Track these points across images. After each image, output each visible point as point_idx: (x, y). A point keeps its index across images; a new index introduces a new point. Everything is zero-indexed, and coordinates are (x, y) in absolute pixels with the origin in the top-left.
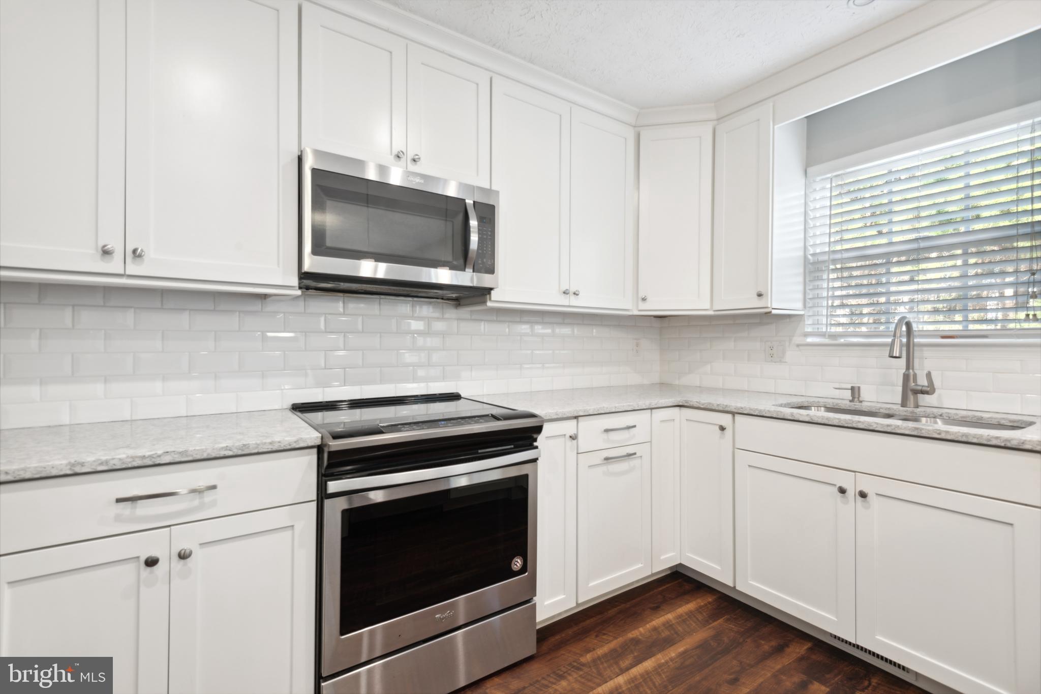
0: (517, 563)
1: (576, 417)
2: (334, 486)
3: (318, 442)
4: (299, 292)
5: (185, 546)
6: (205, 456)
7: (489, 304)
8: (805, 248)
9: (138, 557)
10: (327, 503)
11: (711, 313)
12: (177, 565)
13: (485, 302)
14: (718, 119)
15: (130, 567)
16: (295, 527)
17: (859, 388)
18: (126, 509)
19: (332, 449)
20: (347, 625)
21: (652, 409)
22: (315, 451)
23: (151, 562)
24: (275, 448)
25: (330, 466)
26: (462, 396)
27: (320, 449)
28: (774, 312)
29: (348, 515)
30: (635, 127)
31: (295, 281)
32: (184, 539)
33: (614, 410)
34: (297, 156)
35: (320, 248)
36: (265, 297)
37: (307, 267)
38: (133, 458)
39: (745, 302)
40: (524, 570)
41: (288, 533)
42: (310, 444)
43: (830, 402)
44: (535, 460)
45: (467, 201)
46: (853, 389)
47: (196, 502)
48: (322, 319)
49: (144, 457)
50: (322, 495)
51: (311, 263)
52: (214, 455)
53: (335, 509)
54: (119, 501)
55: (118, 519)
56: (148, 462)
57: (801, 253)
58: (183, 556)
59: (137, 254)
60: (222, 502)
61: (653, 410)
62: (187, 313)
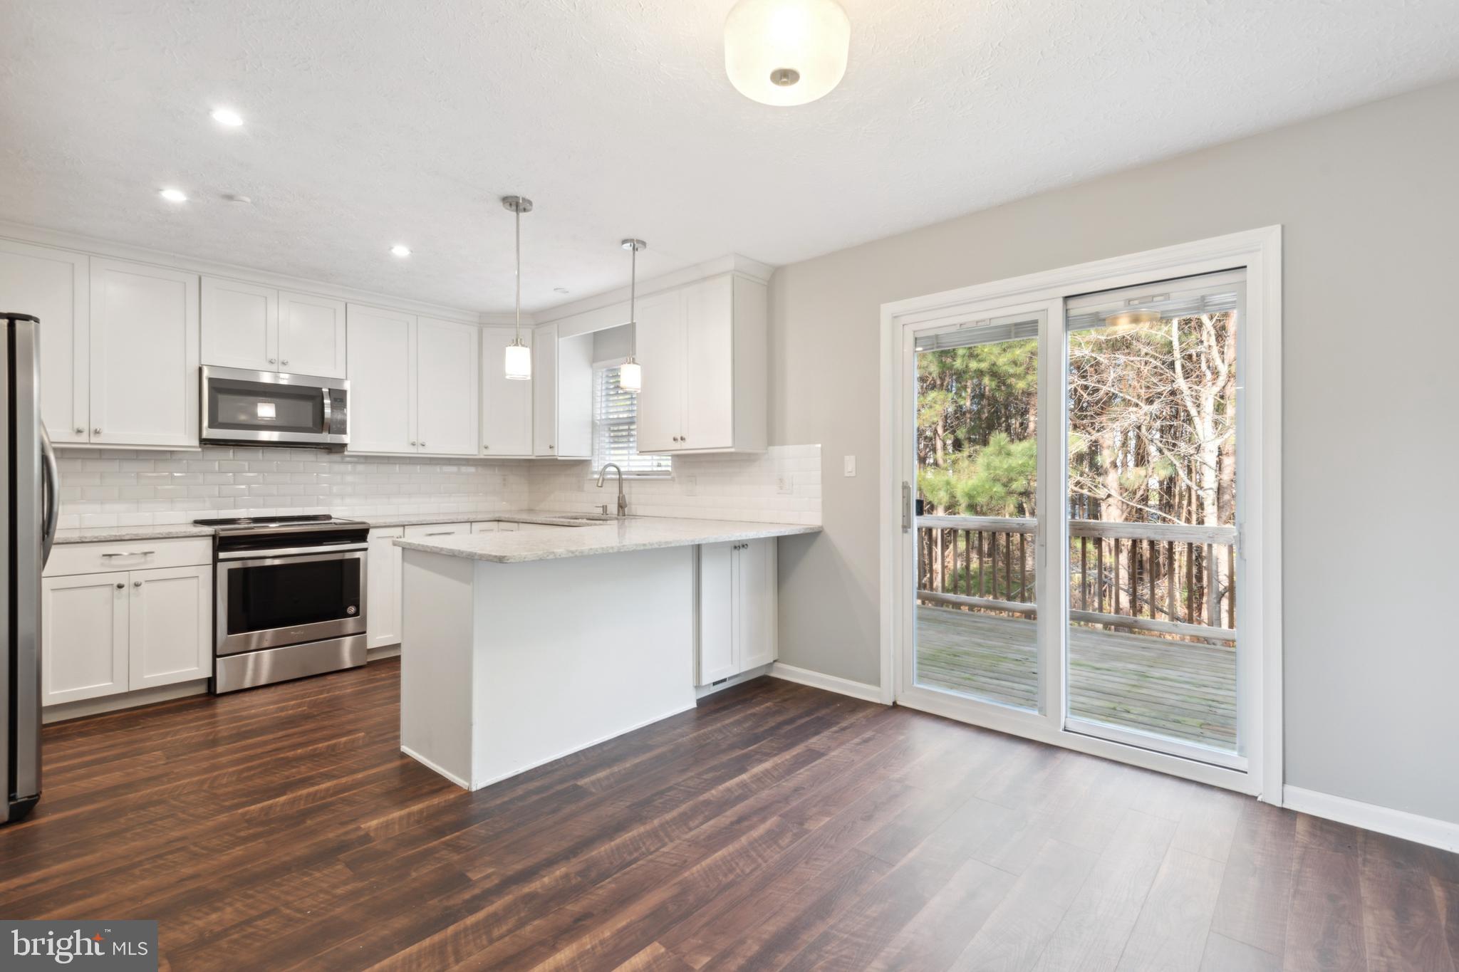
0: (352, 610)
1: (404, 526)
2: (222, 555)
3: (213, 533)
4: (200, 450)
5: (138, 580)
6: (148, 537)
7: (346, 453)
8: (593, 416)
9: (112, 585)
10: (219, 565)
11: (533, 458)
12: (133, 590)
13: (343, 452)
14: (536, 325)
15: (107, 589)
16: (200, 578)
17: (606, 506)
18: (106, 560)
19: (221, 535)
20: (232, 629)
21: (471, 522)
22: (211, 538)
23: (120, 587)
24: (187, 534)
25: (220, 545)
26: (333, 516)
27: (214, 537)
28: (559, 458)
29: (231, 573)
30: (479, 324)
31: (196, 443)
32: (136, 577)
33: (435, 522)
34: (198, 368)
35: (213, 424)
36: (172, 452)
37: (205, 435)
38: (111, 536)
39: (542, 451)
40: (356, 614)
41: (195, 580)
42: (208, 533)
43: (588, 517)
44: (365, 549)
45: (323, 390)
46: (603, 507)
47: (143, 560)
48: (217, 464)
49: (116, 536)
50: (216, 560)
51: (208, 433)
52: (153, 536)
53: (223, 569)
54: (104, 555)
55: (102, 565)
56: (118, 538)
57: (590, 419)
58: (137, 585)
59: (97, 432)
60: (155, 561)
61: (473, 524)
62: (118, 461)
